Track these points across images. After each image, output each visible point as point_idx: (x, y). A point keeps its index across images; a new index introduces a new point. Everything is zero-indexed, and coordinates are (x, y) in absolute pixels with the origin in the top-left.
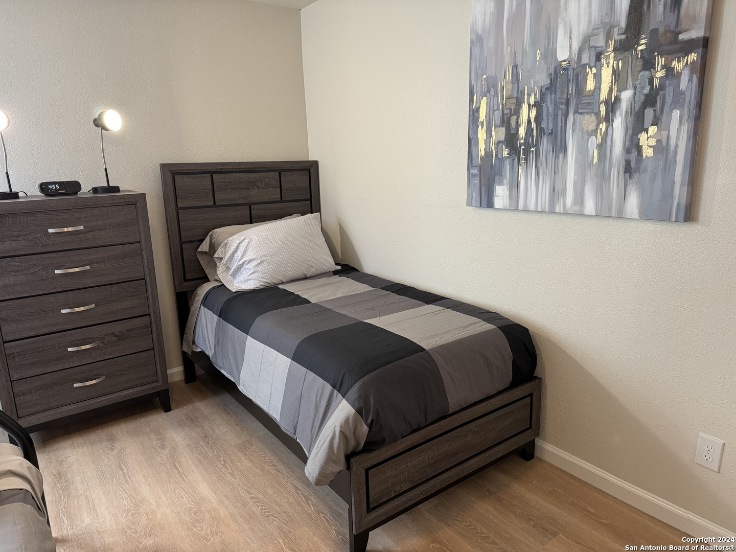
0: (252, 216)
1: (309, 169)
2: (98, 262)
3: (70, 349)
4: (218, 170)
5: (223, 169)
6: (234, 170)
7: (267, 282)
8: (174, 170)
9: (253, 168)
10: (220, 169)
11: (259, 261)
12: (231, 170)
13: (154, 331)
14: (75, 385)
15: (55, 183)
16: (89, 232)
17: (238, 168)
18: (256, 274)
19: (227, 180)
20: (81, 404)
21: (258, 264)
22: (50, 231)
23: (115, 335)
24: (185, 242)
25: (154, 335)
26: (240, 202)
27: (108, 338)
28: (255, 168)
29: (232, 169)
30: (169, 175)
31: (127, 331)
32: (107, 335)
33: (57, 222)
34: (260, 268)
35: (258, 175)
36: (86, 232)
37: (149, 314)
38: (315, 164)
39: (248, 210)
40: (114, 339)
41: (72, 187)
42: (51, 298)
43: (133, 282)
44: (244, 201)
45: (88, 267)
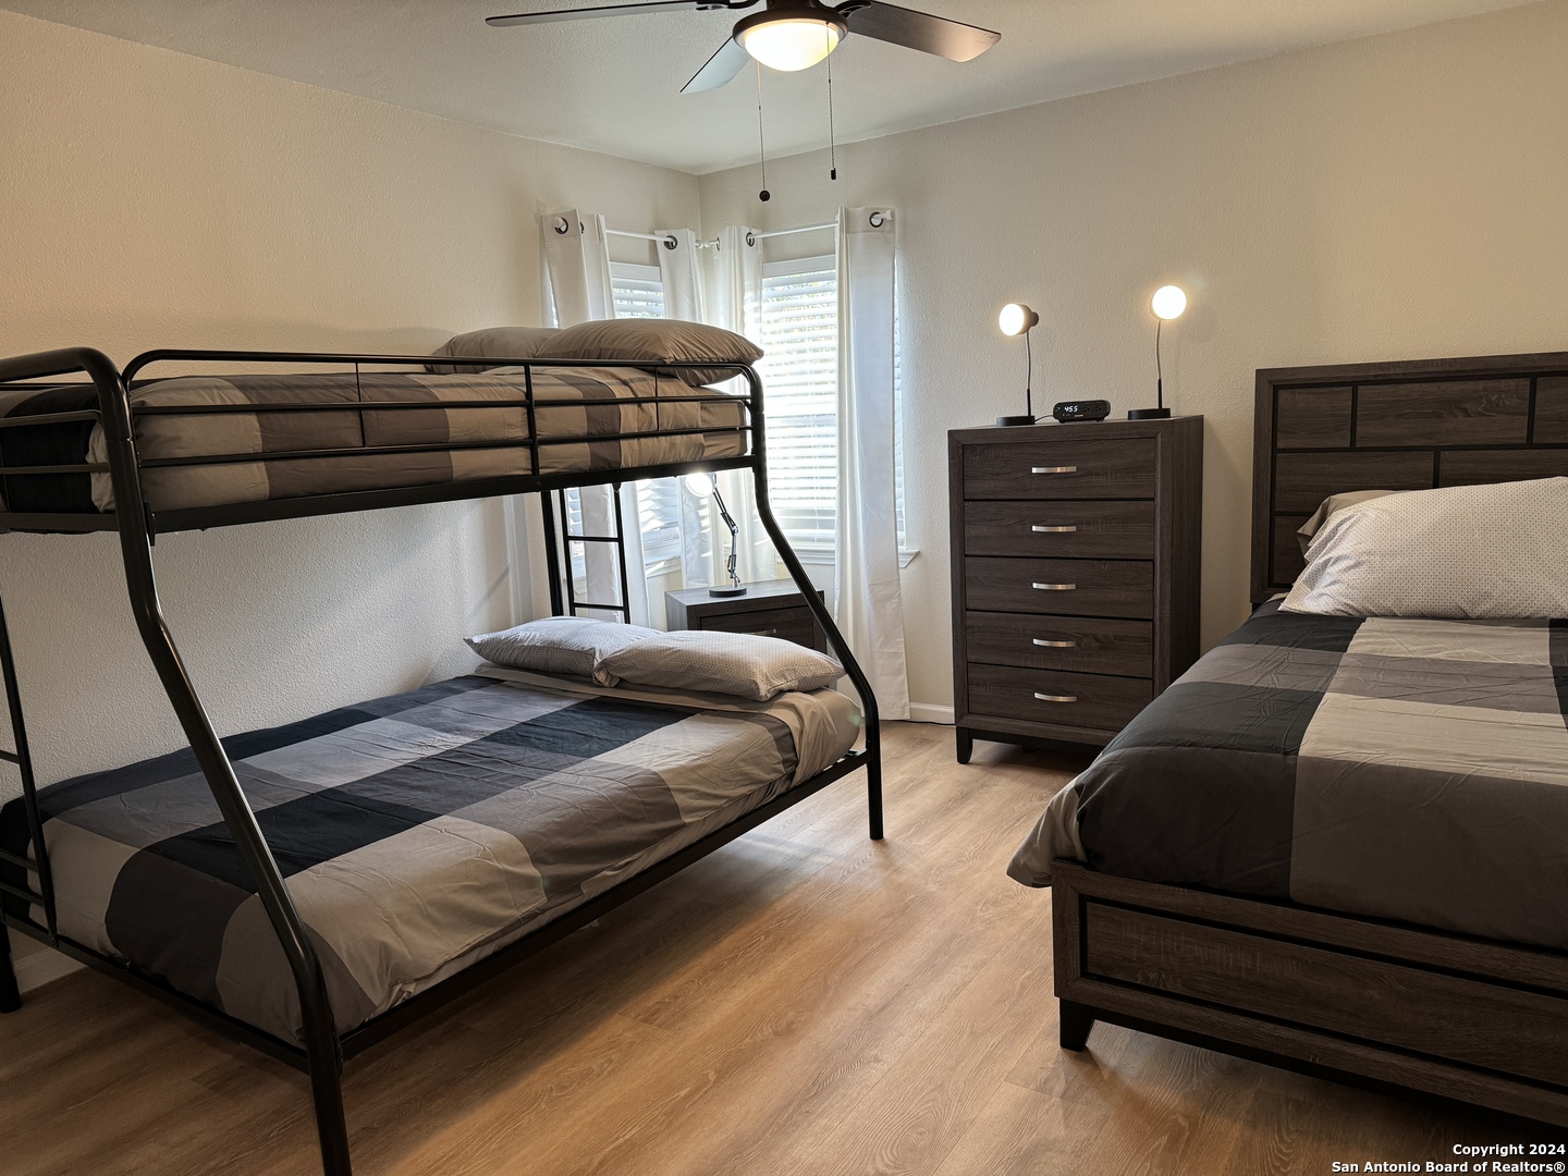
0: (1441, 474)
2: (1088, 523)
3: (1036, 641)
4: (1371, 378)
5: (1384, 375)
6: (1408, 376)
7: (1352, 607)
8: (1278, 381)
9: (1461, 371)
10: (1375, 376)
11: (1351, 562)
12: (1402, 377)
13: (1157, 650)
14: (1037, 695)
15: (1073, 404)
16: (1083, 476)
17: (1419, 373)
18: (1337, 586)
19: (1389, 398)
20: (1040, 726)
21: (1349, 568)
22: (1034, 470)
23: (1097, 640)
24: (1282, 514)
25: (1157, 656)
26: (1415, 444)
27: (1087, 640)
28: (1467, 371)
29: (1404, 374)
30: (1268, 391)
31: (1115, 637)
32: (1086, 636)
33: (1044, 458)
34: (1346, 577)
35: (1470, 386)
36: (1078, 477)
37: (1152, 620)
39: (1433, 460)
40: (1095, 644)
41: (1099, 408)
42: (1023, 564)
43: (1134, 563)
44: (1424, 442)
45: (1073, 529)
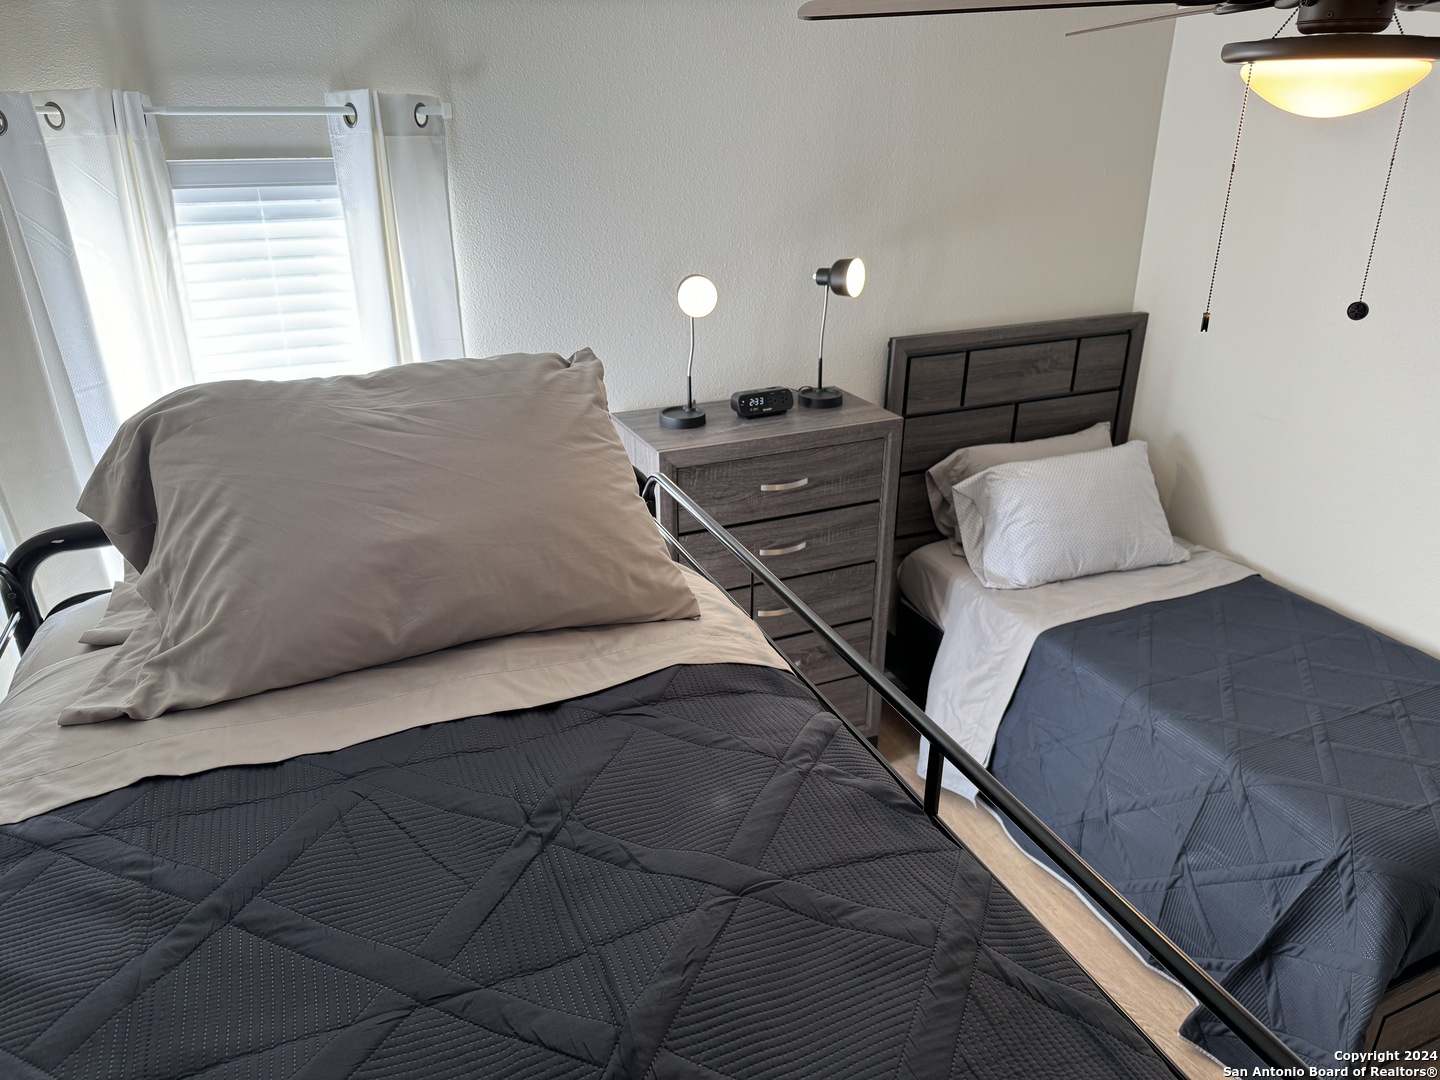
0: (1018, 424)
1: (1129, 332)
2: (818, 536)
4: (981, 344)
5: (990, 341)
8: (912, 349)
9: (1038, 336)
10: (984, 342)
12: (1001, 342)
13: (875, 645)
16: (815, 486)
17: (1013, 339)
19: (990, 362)
22: (764, 488)
23: (822, 652)
26: (1003, 400)
27: (811, 655)
29: (1004, 340)
30: (903, 360)
32: (811, 650)
33: (775, 472)
35: (1043, 347)
36: (809, 490)
37: (871, 619)
38: (1143, 319)
39: (1013, 412)
40: (820, 656)
41: (782, 397)
43: (858, 567)
44: (1009, 398)
45: (803, 546)
